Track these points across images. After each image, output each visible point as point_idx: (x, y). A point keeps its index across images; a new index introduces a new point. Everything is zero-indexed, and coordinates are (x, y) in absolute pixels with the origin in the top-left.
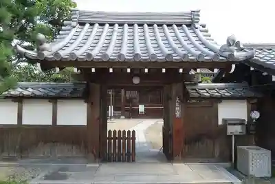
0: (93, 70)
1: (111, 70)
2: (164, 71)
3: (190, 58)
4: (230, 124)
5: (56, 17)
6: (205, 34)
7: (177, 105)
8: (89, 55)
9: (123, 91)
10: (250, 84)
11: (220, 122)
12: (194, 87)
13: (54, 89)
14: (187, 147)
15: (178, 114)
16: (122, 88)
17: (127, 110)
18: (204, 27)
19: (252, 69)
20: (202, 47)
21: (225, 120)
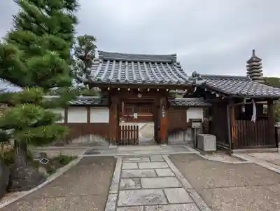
4: (193, 122)
6: (180, 69)
7: (163, 110)
11: (188, 121)
12: (173, 101)
18: (179, 64)
20: (178, 77)
21: (190, 120)
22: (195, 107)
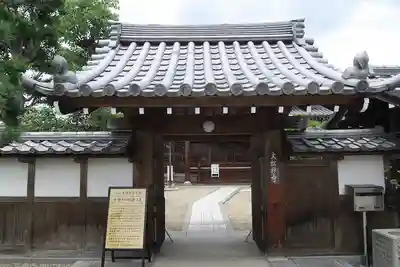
0: (142, 111)
1: (169, 111)
2: (253, 110)
3: (297, 89)
4: (358, 194)
5: (88, 36)
6: (314, 53)
7: (273, 163)
8: (135, 87)
9: (187, 143)
10: (387, 130)
11: (342, 191)
12: (298, 137)
13: (83, 141)
14: (289, 230)
15: (274, 178)
16: (187, 138)
17: (194, 172)
18: (311, 43)
19: (391, 106)
20: (311, 73)
21: (349, 188)
22: (361, 152)
